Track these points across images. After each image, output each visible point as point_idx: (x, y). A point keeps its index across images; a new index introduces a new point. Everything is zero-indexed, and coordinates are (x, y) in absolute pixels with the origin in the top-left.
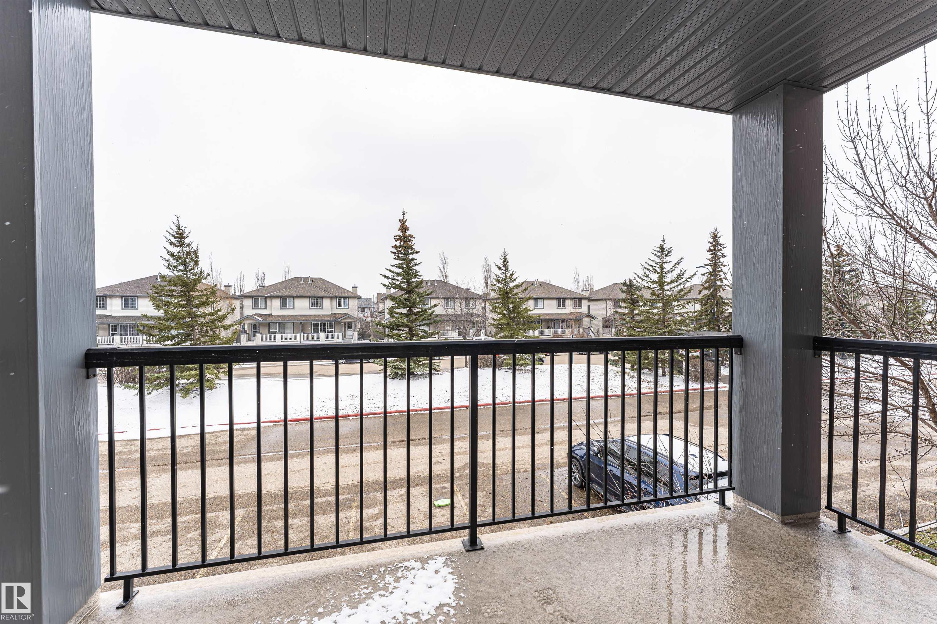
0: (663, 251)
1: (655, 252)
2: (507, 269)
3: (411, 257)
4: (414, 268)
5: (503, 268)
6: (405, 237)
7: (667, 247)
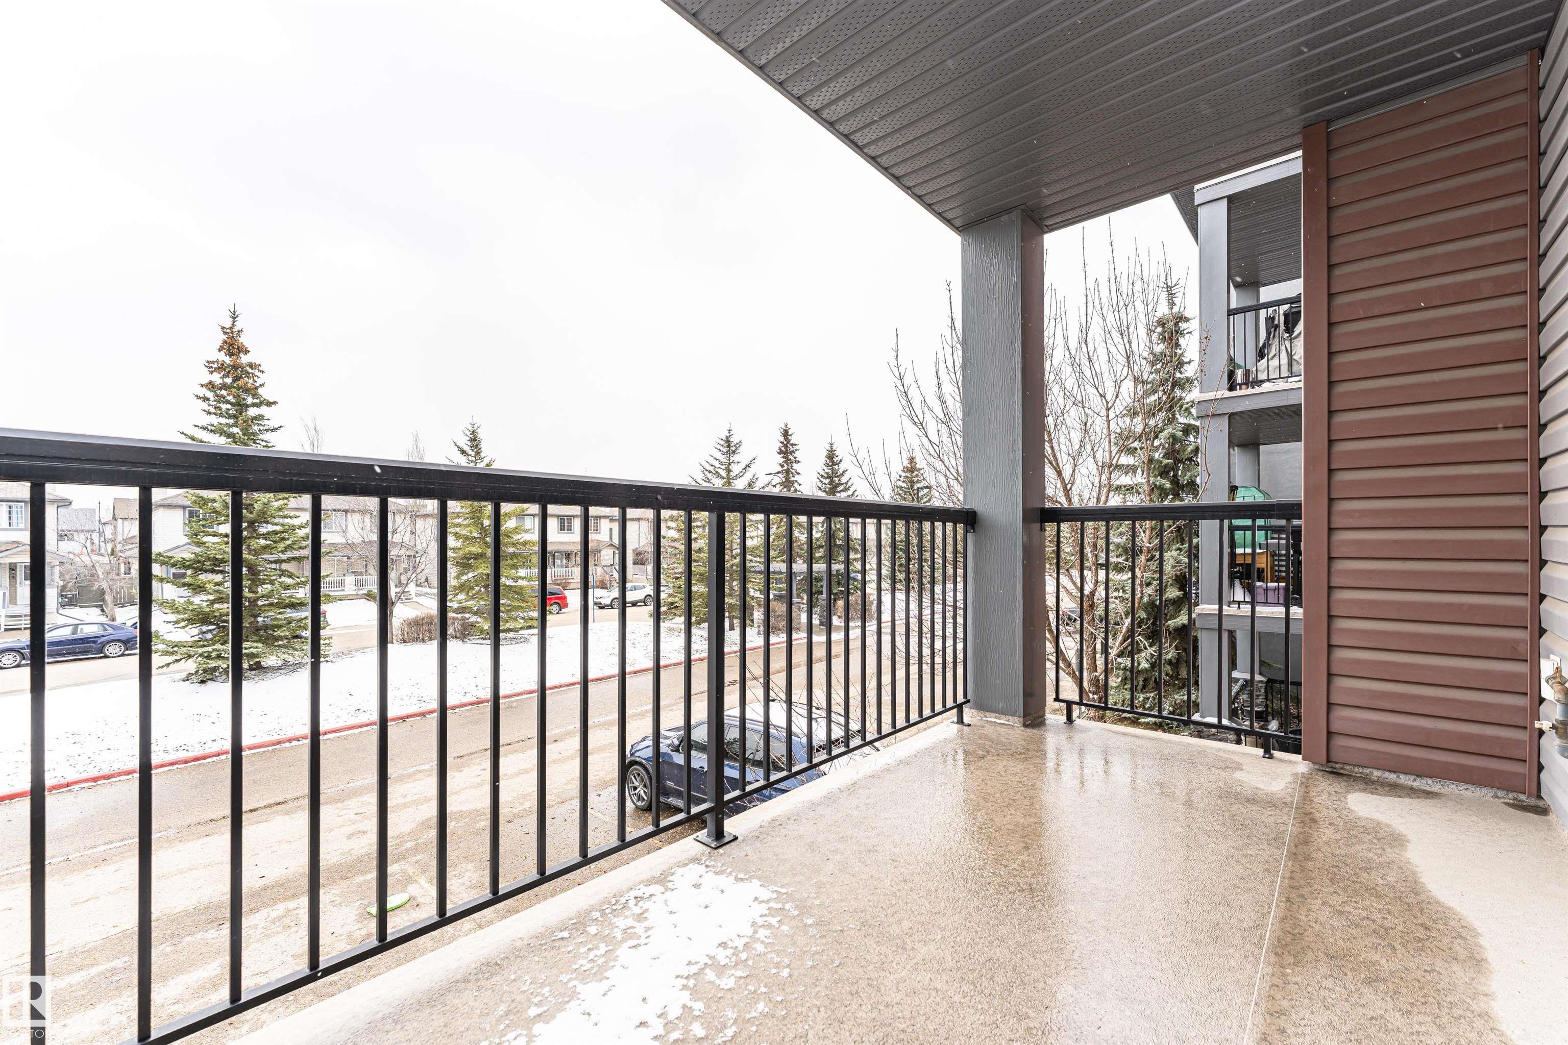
0: (729, 446)
1: (719, 447)
2: (478, 453)
3: (252, 412)
4: (261, 437)
5: (470, 452)
6: (235, 367)
7: (734, 440)
